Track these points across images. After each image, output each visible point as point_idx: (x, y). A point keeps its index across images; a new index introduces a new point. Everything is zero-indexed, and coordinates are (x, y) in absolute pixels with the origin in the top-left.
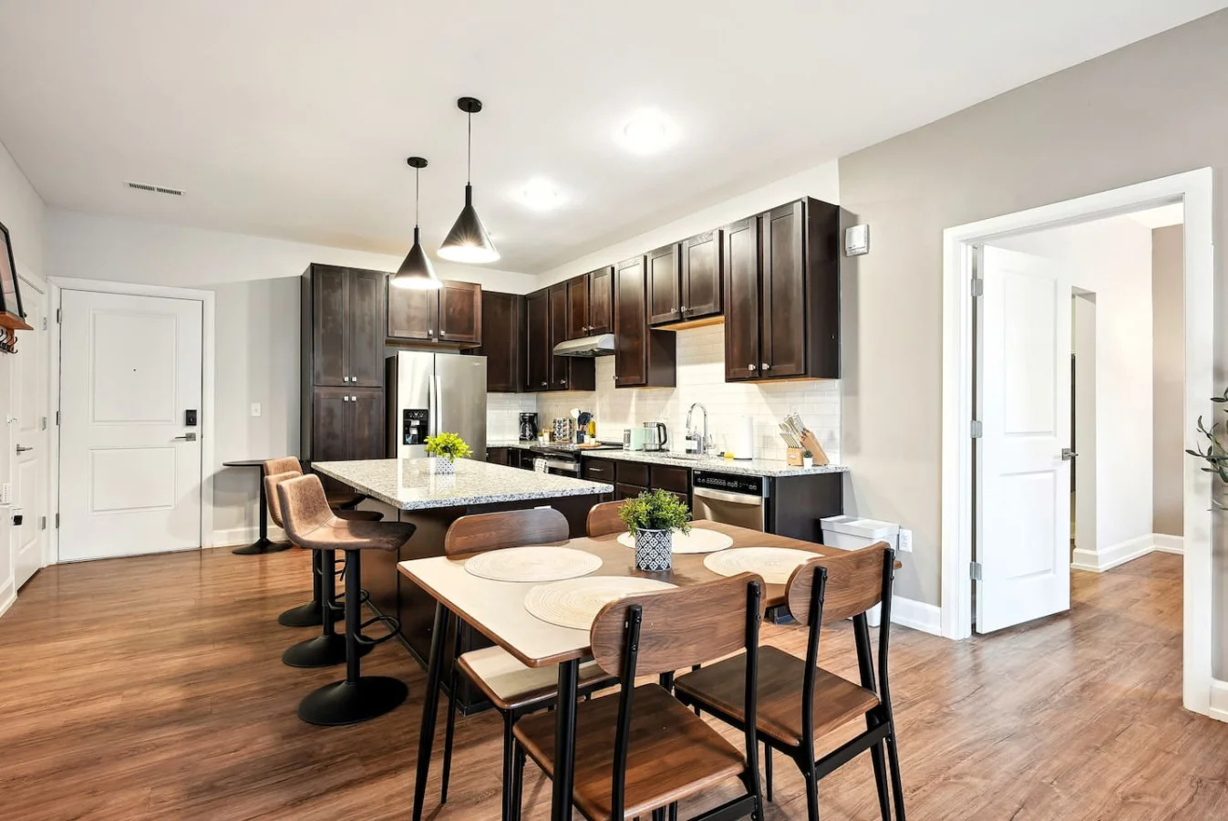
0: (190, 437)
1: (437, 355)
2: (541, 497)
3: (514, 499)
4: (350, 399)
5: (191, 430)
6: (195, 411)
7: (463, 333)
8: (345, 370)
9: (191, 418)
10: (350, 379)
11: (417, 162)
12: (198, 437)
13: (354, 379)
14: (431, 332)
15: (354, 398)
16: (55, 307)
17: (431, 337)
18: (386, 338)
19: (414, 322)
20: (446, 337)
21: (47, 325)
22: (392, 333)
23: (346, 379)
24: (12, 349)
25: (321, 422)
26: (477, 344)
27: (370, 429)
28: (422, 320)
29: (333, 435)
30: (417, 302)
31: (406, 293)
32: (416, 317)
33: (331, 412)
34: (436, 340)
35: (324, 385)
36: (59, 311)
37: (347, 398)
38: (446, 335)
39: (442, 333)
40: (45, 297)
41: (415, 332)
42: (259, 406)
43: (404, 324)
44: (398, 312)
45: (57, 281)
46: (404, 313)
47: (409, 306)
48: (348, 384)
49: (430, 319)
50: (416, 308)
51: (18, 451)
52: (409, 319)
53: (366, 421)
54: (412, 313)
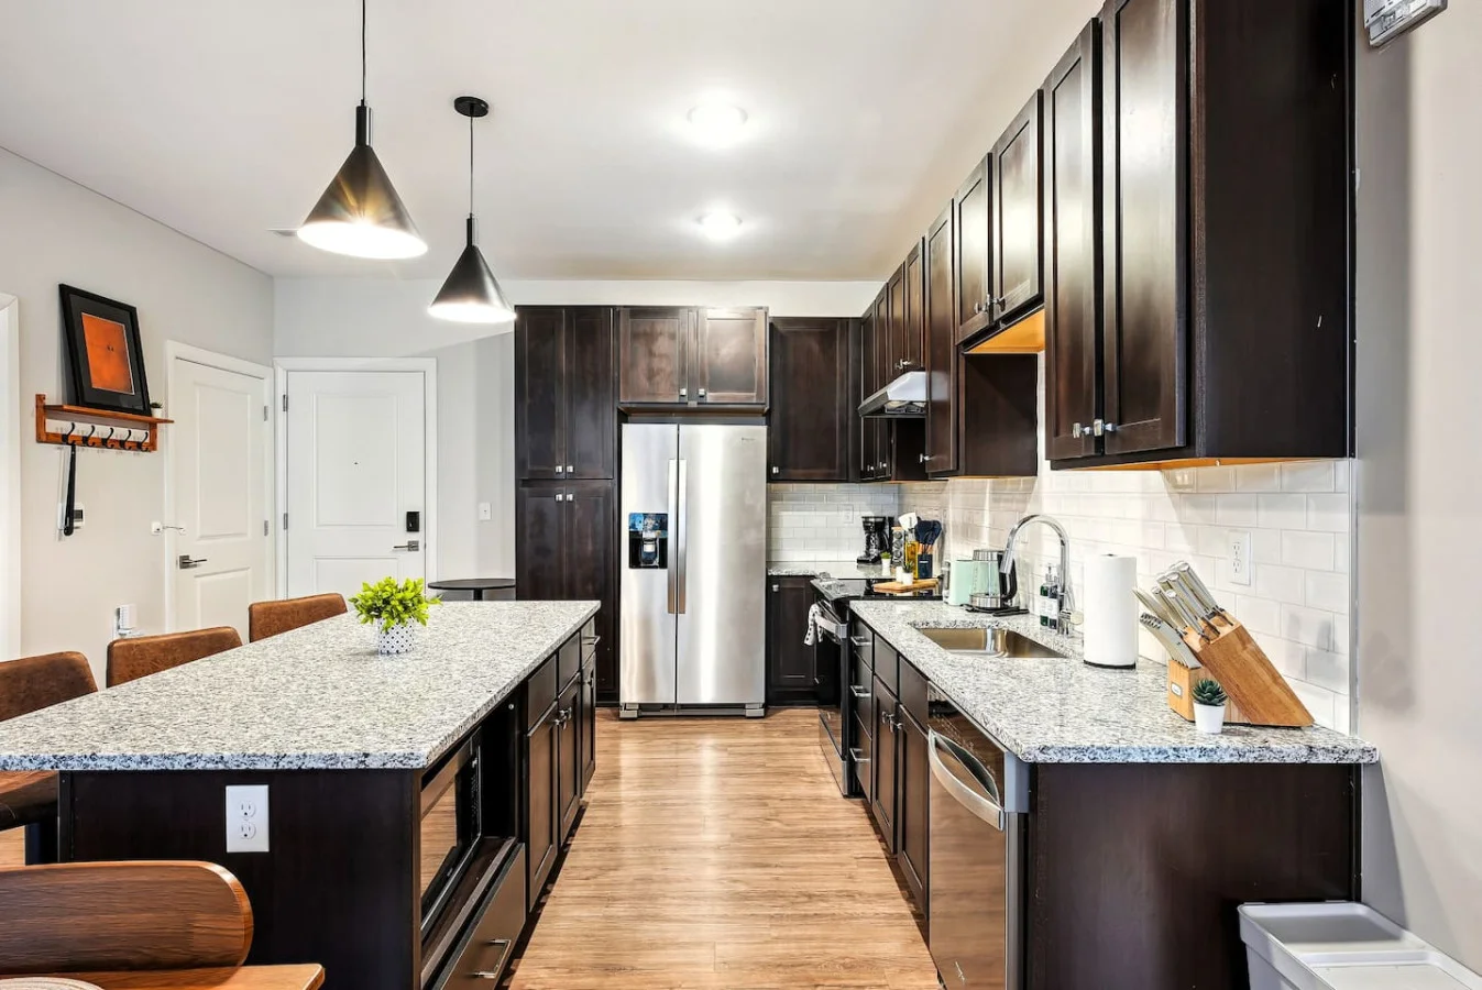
0: (413, 546)
1: (681, 426)
2: (221, 766)
3: (150, 767)
4: (565, 497)
5: (413, 537)
6: (416, 514)
7: (739, 390)
8: (560, 456)
9: (413, 521)
10: (565, 469)
11: (471, 107)
12: (420, 546)
13: (570, 469)
14: (684, 392)
15: (570, 497)
16: (281, 393)
17: (686, 400)
18: (616, 405)
19: (657, 378)
20: (711, 397)
21: (270, 414)
22: (626, 396)
23: (559, 469)
24: (152, 446)
25: (528, 532)
26: (760, 406)
27: (594, 543)
28: (671, 373)
29: (542, 551)
30: (662, 345)
31: (645, 334)
32: (661, 370)
33: (540, 516)
34: (693, 404)
35: (532, 477)
36: (285, 398)
37: (560, 497)
38: (709, 394)
39: (702, 392)
40: (267, 383)
41: (660, 395)
42: (485, 506)
43: (643, 382)
44: (633, 365)
45: (283, 364)
46: (642, 364)
47: (651, 354)
48: (563, 476)
49: (683, 371)
50: (661, 356)
51: (185, 563)
52: (651, 375)
53: (590, 531)
54: (656, 363)
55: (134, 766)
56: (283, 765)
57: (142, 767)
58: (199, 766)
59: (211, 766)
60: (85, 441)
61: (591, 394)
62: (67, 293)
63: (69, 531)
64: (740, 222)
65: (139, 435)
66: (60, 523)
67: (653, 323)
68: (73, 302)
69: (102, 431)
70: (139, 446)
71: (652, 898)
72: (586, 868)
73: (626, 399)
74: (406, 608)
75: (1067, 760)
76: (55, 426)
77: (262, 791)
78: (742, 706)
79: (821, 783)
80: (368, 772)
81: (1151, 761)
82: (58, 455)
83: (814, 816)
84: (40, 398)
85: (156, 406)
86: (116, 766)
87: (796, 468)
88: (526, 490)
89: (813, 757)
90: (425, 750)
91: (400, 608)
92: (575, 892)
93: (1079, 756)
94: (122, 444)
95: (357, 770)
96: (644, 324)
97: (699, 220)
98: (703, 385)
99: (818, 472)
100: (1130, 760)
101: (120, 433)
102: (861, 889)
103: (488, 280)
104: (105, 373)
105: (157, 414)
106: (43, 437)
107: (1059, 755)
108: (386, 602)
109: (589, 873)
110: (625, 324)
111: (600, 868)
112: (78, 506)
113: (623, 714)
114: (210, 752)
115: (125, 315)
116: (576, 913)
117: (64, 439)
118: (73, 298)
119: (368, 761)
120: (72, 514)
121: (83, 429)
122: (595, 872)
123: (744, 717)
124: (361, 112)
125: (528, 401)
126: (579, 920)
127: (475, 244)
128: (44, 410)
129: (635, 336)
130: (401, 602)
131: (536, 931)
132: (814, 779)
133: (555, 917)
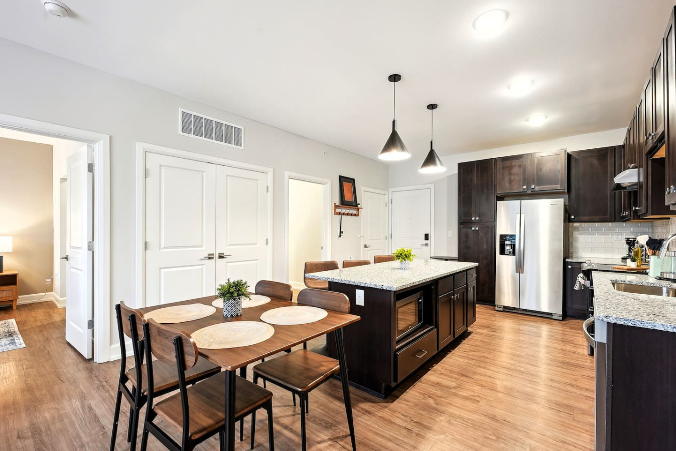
0: (427, 245)
1: (522, 201)
2: (355, 284)
5: (427, 242)
6: (428, 234)
7: (551, 184)
8: (474, 214)
9: (427, 237)
10: (475, 219)
11: (432, 107)
12: (429, 245)
13: (477, 218)
14: (525, 187)
15: (477, 229)
16: (390, 198)
17: (526, 190)
18: (496, 194)
19: (513, 183)
20: (537, 188)
21: (387, 205)
22: (500, 191)
23: (474, 218)
24: (358, 215)
25: (462, 240)
26: (563, 190)
27: (487, 245)
28: (519, 181)
29: (468, 247)
30: (516, 170)
31: (508, 167)
32: (515, 180)
33: (467, 235)
34: (529, 192)
35: (464, 222)
36: (391, 200)
37: (474, 229)
38: (536, 187)
39: (533, 187)
40: (387, 196)
41: (514, 189)
42: (450, 232)
43: (507, 185)
44: (503, 179)
45: (391, 190)
46: (507, 179)
47: (510, 174)
48: (475, 221)
49: (524, 179)
50: (515, 174)
51: (366, 246)
52: (511, 182)
53: (485, 240)
54: (513, 177)
55: (340, 282)
56: (366, 286)
57: (341, 282)
58: (351, 283)
59: (353, 284)
60: (344, 214)
61: (485, 190)
62: (340, 177)
63: (340, 236)
64: (547, 117)
65: (355, 212)
66: (339, 235)
67: (511, 162)
68: (342, 179)
69: (347, 211)
70: (355, 215)
71: (485, 362)
72: (466, 349)
73: (500, 192)
74: (406, 257)
75: (619, 322)
76: (338, 210)
77: (362, 292)
78: (551, 314)
79: (580, 348)
80: (383, 290)
81: (669, 331)
82: (338, 217)
83: (569, 357)
84: (335, 204)
85: (359, 204)
86: (337, 281)
87: (584, 216)
88: (461, 226)
89: (581, 338)
90: (396, 287)
91: (405, 256)
92: (459, 354)
93: (626, 322)
94: (351, 215)
95: (380, 289)
96: (507, 163)
97: (527, 120)
98: (533, 184)
99: (596, 218)
100: (656, 328)
101: (351, 212)
102: (578, 384)
103: (437, 159)
104: (348, 197)
105: (359, 206)
106: (336, 213)
107: (615, 320)
108: (401, 254)
109: (466, 350)
110: (499, 164)
111: (470, 350)
112: (342, 230)
113: (497, 308)
114: (353, 280)
115: (352, 181)
116: (458, 359)
117: (340, 213)
118: (342, 178)
119: (383, 287)
120: (341, 232)
121: (343, 211)
122: (468, 350)
123: (551, 318)
124: (394, 122)
125: (462, 195)
126: (458, 361)
127: (433, 148)
128: (336, 207)
129: (504, 168)
130: (405, 255)
131: (443, 360)
132: (576, 345)
133: (450, 358)
